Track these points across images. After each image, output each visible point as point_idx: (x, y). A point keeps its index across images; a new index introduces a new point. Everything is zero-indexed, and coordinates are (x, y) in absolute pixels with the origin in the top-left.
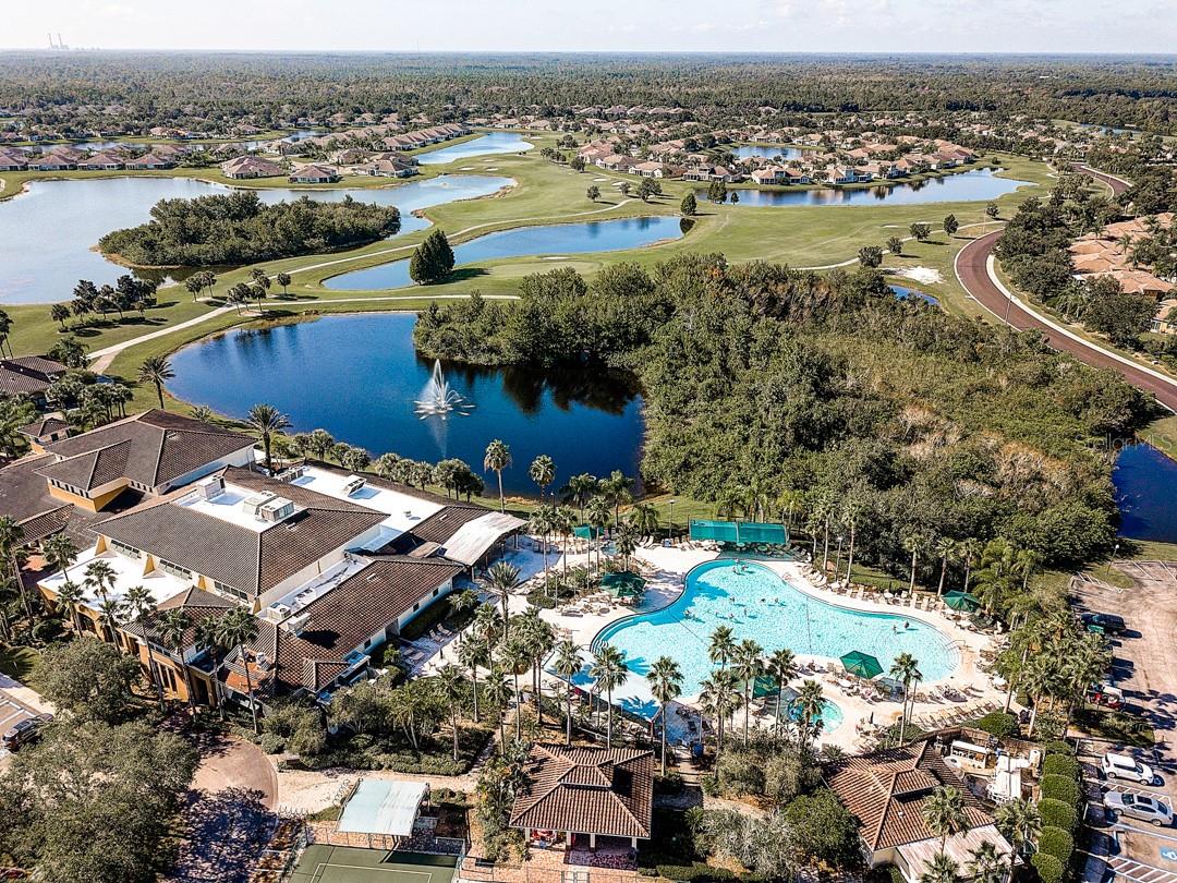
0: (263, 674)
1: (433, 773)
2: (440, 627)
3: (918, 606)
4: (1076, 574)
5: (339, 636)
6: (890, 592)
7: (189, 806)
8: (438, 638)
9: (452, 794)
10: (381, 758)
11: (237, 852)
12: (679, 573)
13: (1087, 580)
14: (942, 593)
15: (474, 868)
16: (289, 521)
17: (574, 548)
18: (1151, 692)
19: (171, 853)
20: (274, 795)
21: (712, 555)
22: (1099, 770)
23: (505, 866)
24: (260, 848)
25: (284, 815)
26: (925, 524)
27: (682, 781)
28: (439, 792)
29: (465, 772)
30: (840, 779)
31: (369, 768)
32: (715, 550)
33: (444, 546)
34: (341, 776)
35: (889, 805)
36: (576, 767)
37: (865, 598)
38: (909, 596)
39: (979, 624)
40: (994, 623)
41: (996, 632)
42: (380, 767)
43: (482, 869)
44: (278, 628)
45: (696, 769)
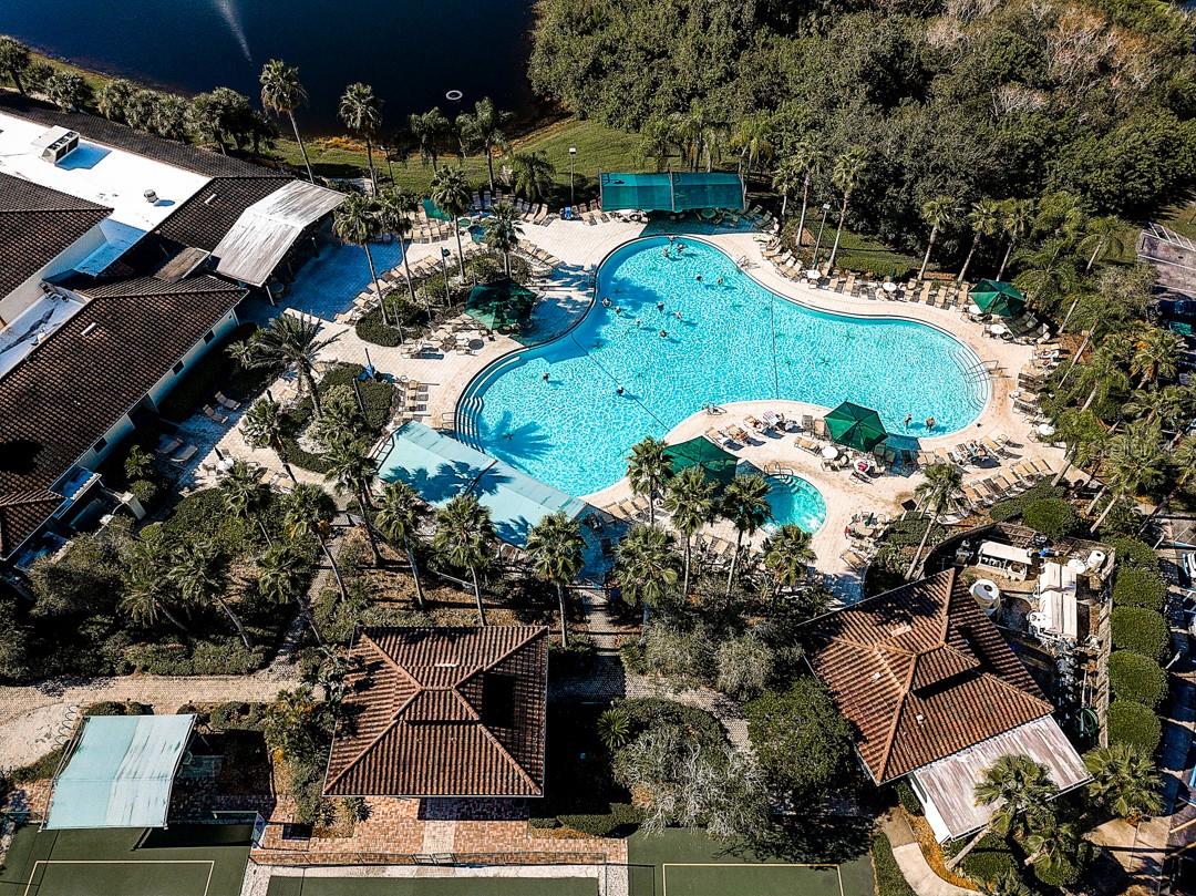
1: (212, 674)
2: (220, 396)
3: (931, 301)
4: (1147, 227)
5: (42, 448)
6: (893, 279)
8: (217, 416)
9: (245, 709)
10: (131, 652)
12: (587, 267)
13: (1162, 235)
14: (966, 278)
15: (280, 842)
17: (427, 232)
21: (634, 230)
22: (1181, 570)
23: (328, 834)
26: (953, 174)
27: (594, 648)
28: (221, 709)
29: (263, 666)
30: (829, 655)
31: (112, 674)
32: (639, 220)
33: (216, 253)
34: (69, 691)
35: (903, 704)
36: (422, 693)
37: (856, 292)
38: (920, 284)
40: (1038, 325)
41: (1040, 341)
42: (129, 670)
43: (292, 843)
45: (614, 623)
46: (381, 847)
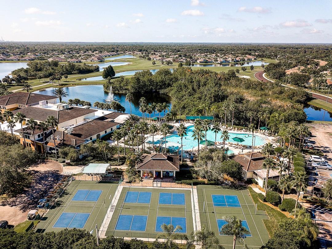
0: (59, 142)
5: (82, 135)
6: (245, 129)
7: (35, 174)
9: (118, 169)
11: (50, 182)
14: (259, 129)
15: (125, 184)
16: (67, 109)
18: (321, 146)
19: (29, 183)
20: (62, 170)
23: (135, 183)
24: (58, 181)
25: (65, 175)
27: (188, 165)
28: (114, 169)
29: (121, 165)
32: (193, 123)
33: (114, 120)
35: (250, 161)
36: (156, 154)
37: (238, 131)
39: (270, 134)
40: (275, 134)
41: (275, 136)
43: (127, 184)
44: (64, 132)
46: (146, 185)
